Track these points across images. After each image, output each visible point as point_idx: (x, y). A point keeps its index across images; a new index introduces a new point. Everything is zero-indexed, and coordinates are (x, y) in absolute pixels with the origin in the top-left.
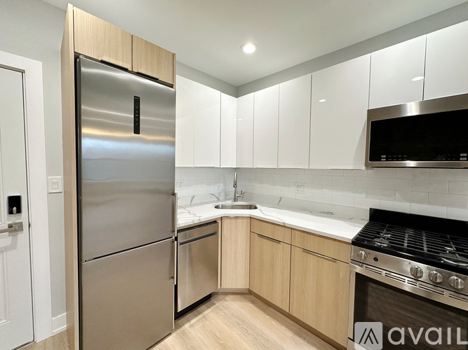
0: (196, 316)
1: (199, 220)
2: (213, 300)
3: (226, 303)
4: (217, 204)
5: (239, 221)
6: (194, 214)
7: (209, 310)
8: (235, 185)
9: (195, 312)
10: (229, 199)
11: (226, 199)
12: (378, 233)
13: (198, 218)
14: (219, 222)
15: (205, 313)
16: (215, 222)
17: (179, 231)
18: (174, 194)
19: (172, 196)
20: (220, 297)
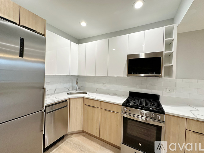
0: (55, 148)
1: (58, 100)
2: (65, 138)
3: (71, 138)
4: (68, 92)
5: (78, 99)
6: (56, 98)
7: (63, 144)
8: (77, 83)
9: (55, 146)
10: (74, 90)
11: (73, 90)
12: (131, 101)
13: (57, 99)
14: (69, 101)
15: (60, 145)
16: (66, 101)
17: (46, 107)
18: (44, 88)
19: (42, 89)
20: (68, 136)
